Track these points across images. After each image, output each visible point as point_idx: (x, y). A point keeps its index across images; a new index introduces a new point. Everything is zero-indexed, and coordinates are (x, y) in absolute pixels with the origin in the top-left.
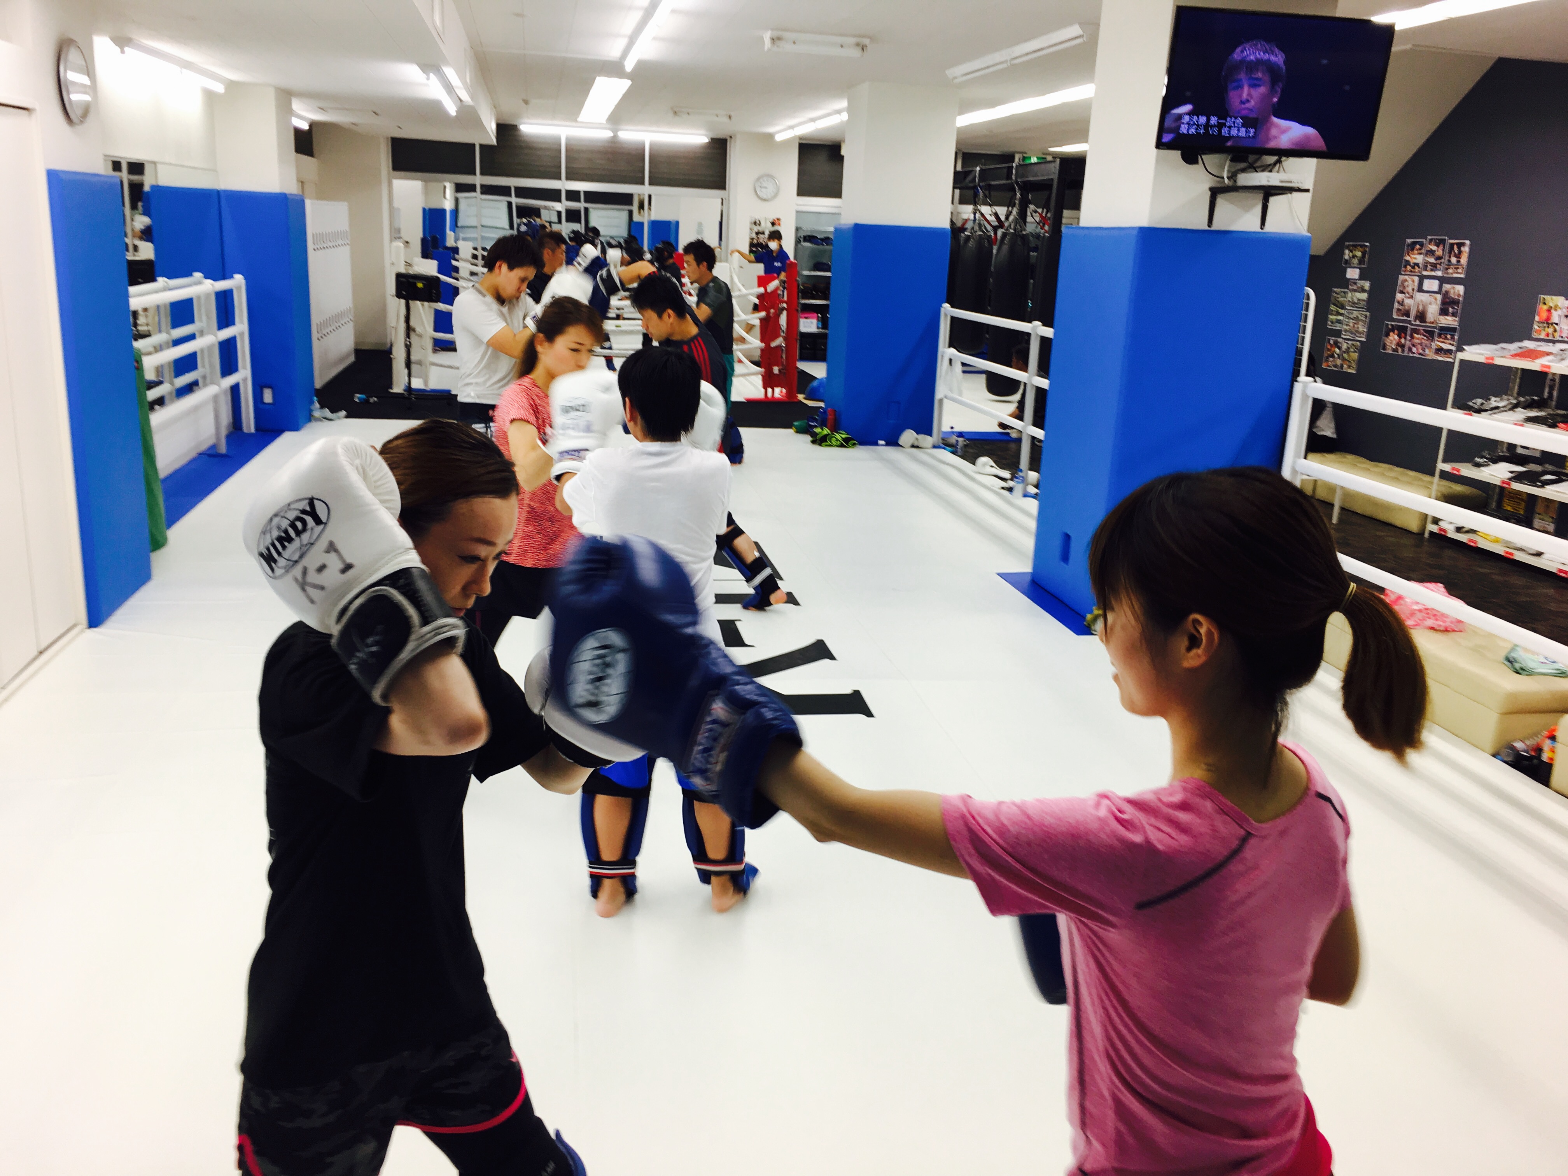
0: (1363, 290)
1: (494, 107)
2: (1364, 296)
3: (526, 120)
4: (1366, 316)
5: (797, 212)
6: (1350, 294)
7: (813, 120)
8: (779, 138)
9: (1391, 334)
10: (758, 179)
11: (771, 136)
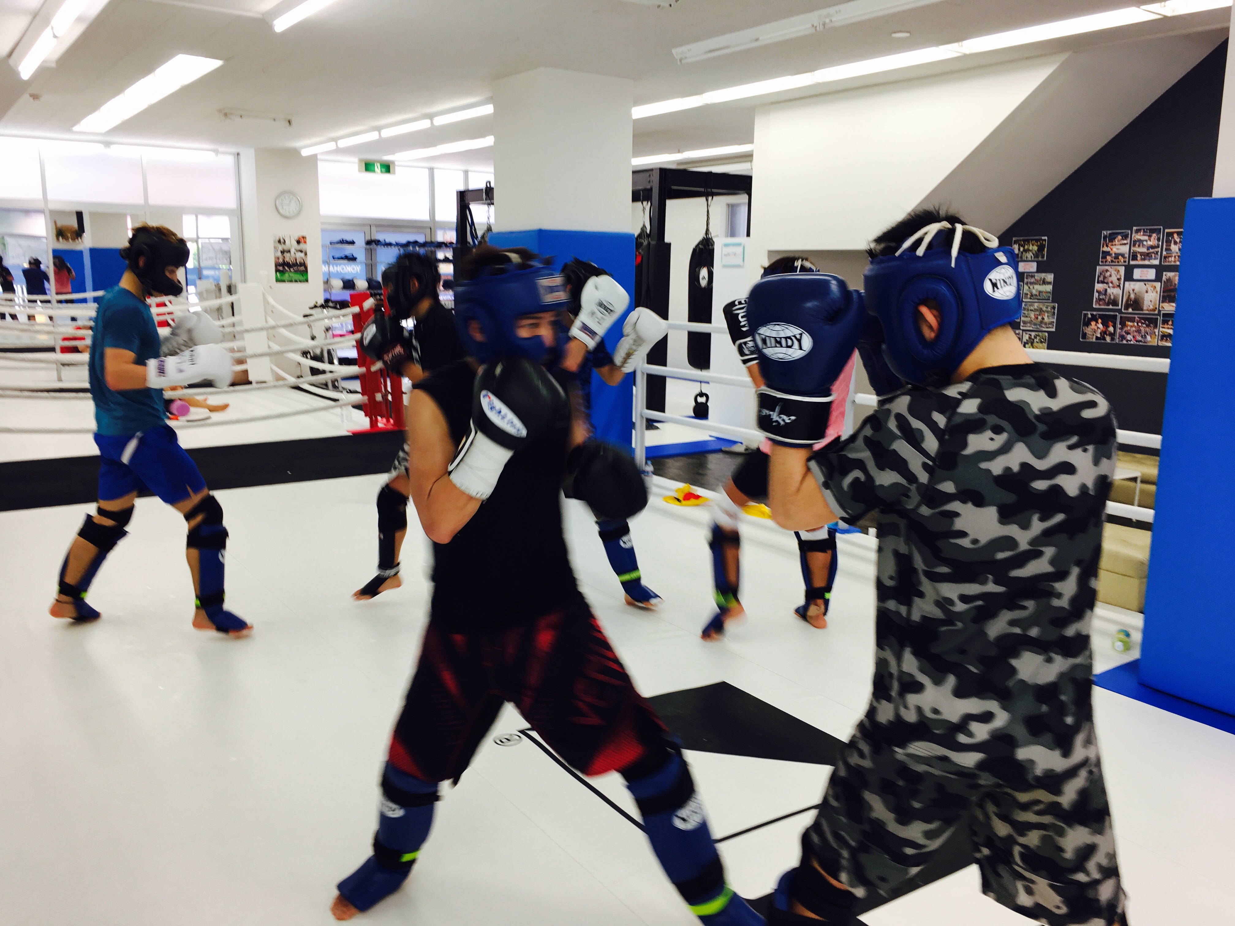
0: (1046, 283)
2: (1047, 288)
4: (1053, 308)
9: (1093, 323)
10: (278, 196)
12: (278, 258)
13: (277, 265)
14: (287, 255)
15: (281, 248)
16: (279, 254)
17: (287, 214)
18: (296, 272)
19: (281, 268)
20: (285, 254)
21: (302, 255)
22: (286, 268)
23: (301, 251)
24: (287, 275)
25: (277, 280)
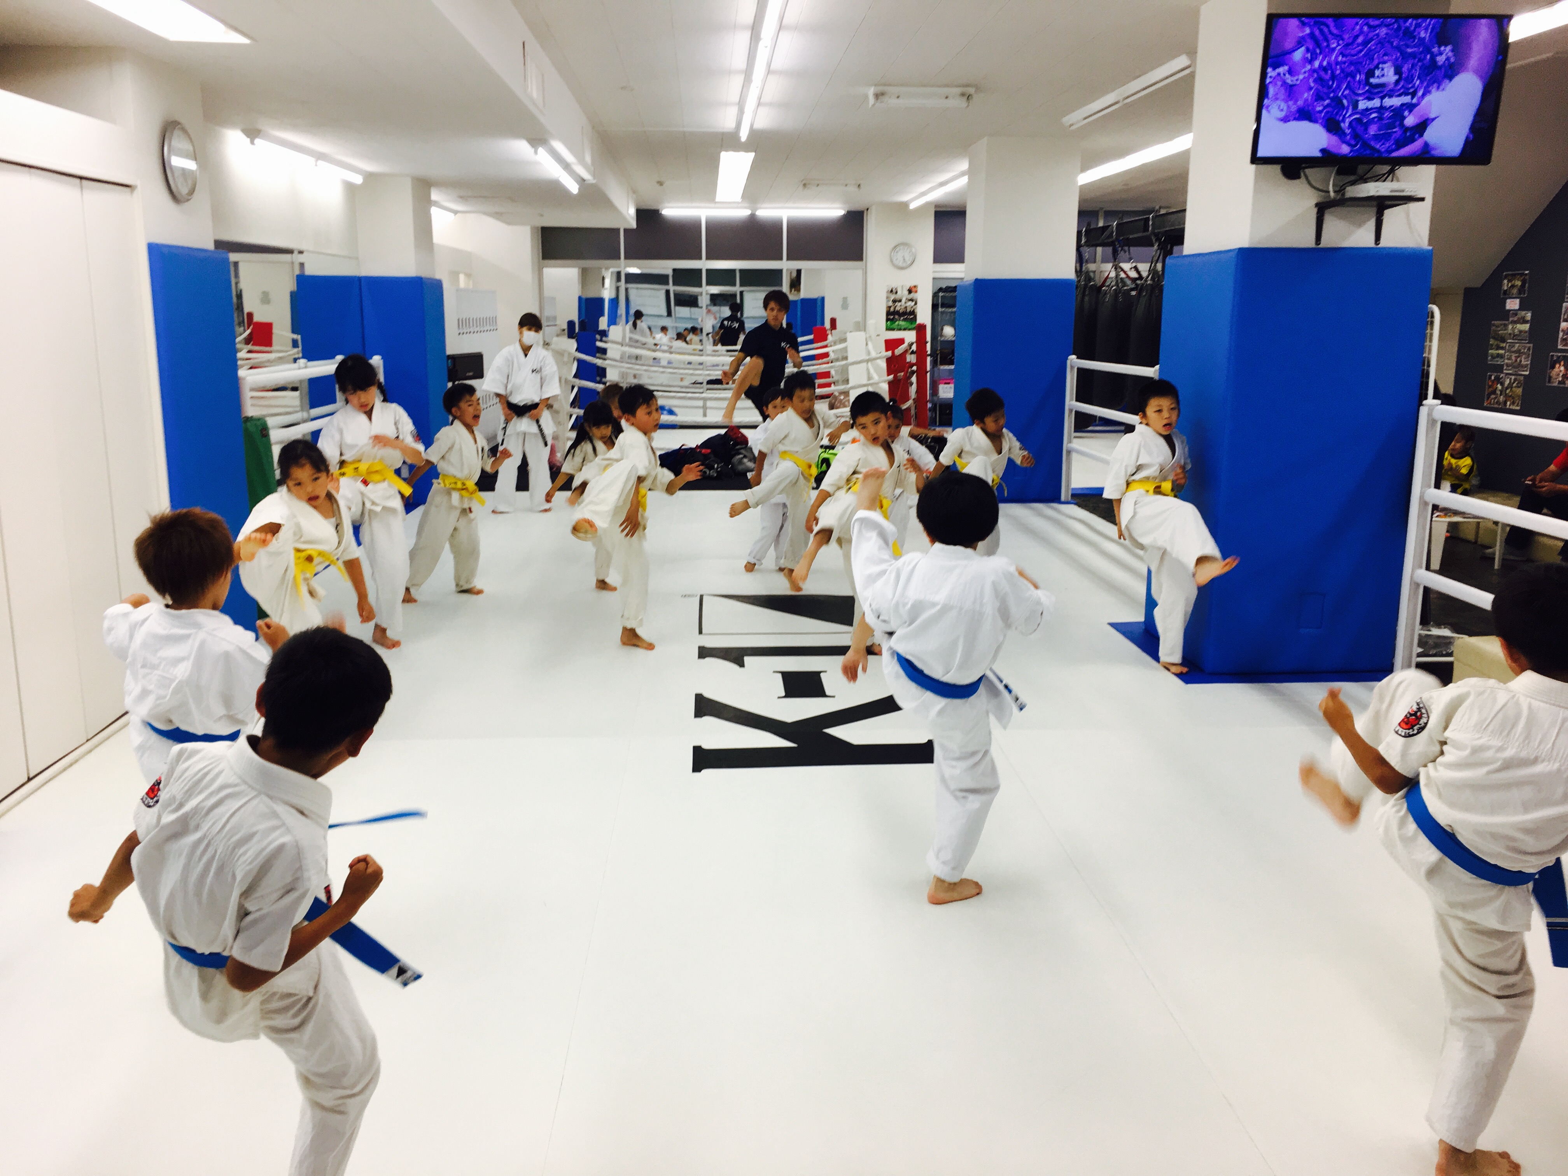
0: (1525, 322)
1: (634, 192)
2: (1526, 327)
3: (667, 205)
4: (1529, 349)
5: (934, 279)
6: (1510, 327)
7: (942, 184)
8: (913, 206)
9: (1557, 366)
10: (895, 247)
11: (905, 205)
12: (890, 307)
13: (888, 313)
14: (897, 304)
15: (893, 297)
16: (891, 304)
17: (901, 264)
18: (904, 320)
19: (892, 317)
20: (896, 304)
21: (912, 304)
22: (897, 317)
23: (912, 300)
24: (897, 323)
25: (888, 329)
